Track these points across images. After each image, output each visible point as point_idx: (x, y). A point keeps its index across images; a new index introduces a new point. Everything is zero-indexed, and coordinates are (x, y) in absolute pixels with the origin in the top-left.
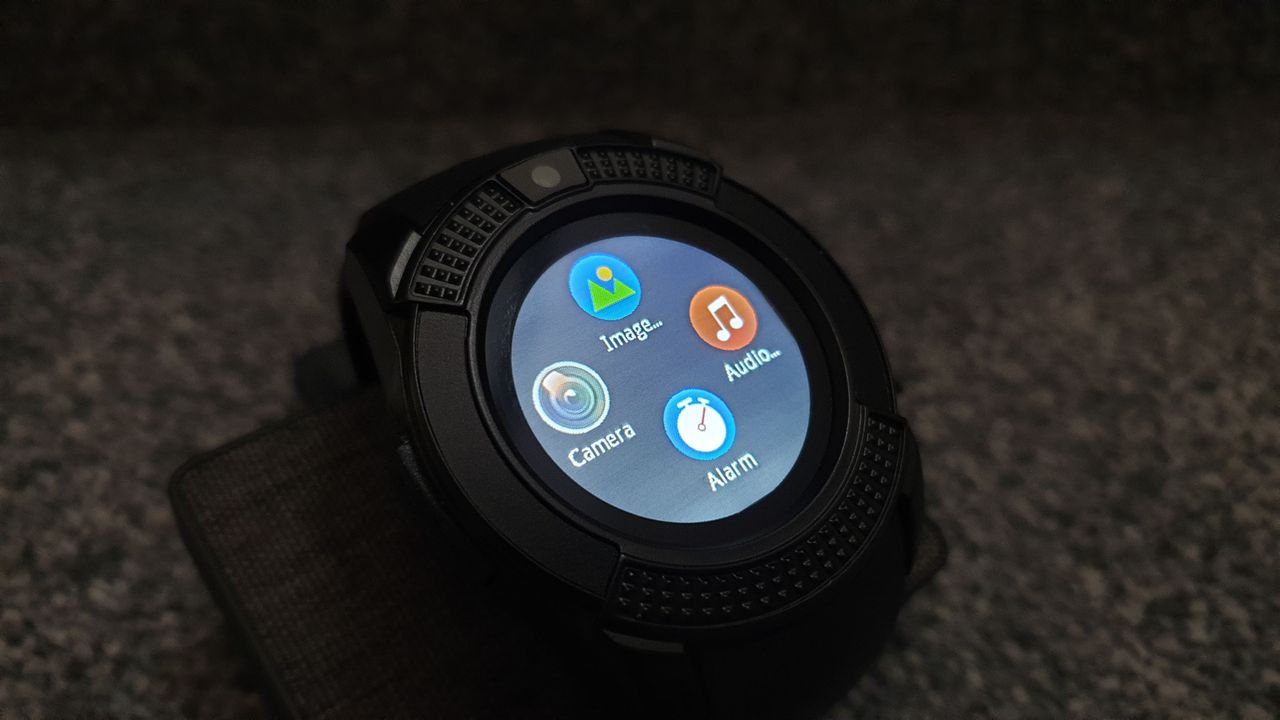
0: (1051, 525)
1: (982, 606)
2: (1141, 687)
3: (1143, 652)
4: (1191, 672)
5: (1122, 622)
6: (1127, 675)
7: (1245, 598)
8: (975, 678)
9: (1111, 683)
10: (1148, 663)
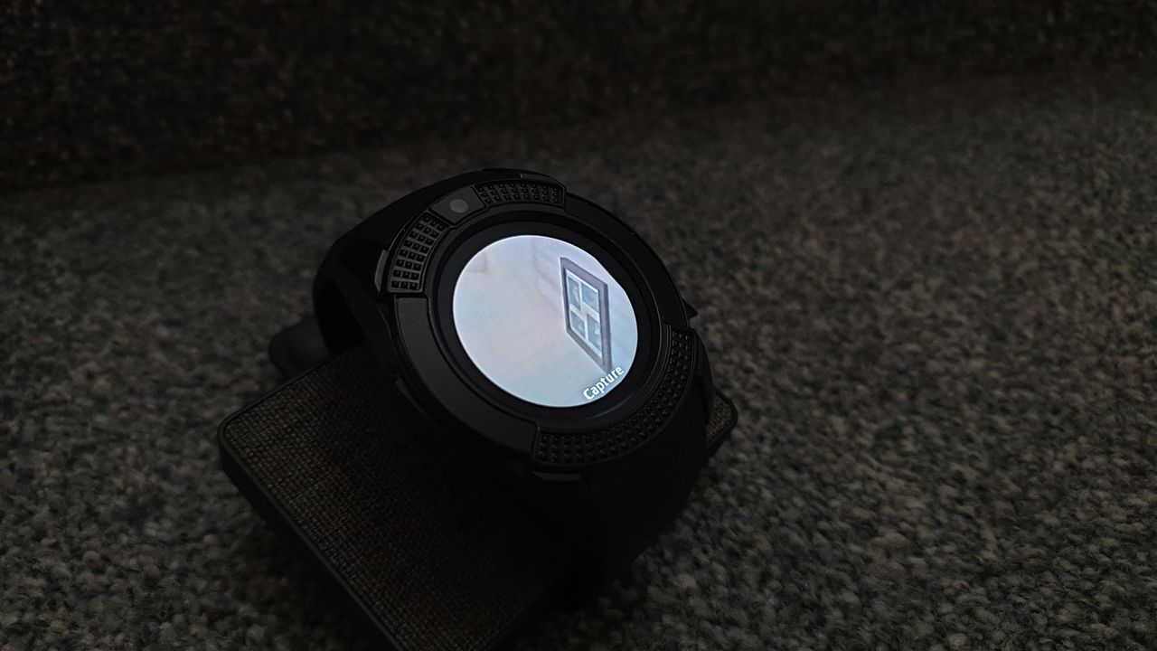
0: (808, 391)
1: (766, 449)
2: (876, 485)
3: (875, 464)
4: (907, 472)
5: (861, 446)
6: (866, 479)
7: (936, 420)
8: (767, 494)
9: (856, 486)
10: (879, 470)
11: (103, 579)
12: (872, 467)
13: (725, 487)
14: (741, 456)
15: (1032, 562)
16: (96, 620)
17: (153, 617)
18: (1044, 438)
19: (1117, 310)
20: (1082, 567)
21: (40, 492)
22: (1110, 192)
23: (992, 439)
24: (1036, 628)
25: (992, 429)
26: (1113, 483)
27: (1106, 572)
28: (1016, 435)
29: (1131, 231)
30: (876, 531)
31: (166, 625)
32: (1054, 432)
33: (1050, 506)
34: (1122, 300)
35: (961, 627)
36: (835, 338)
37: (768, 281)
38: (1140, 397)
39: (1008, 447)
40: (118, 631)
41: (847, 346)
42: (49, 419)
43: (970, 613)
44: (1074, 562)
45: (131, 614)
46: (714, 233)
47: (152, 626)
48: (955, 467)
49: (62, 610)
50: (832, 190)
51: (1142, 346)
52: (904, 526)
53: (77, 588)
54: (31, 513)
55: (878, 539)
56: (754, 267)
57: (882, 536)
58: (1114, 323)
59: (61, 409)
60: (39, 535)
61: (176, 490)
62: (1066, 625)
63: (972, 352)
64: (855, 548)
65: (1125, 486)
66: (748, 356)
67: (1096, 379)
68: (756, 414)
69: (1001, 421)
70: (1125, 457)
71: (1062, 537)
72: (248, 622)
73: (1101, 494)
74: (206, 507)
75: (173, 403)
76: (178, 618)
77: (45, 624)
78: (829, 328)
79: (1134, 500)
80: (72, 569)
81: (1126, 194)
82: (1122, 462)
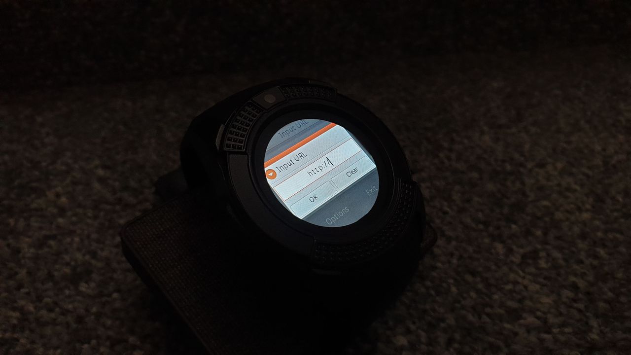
0: (481, 227)
2: (521, 287)
3: (522, 274)
4: (541, 280)
5: (512, 262)
6: (515, 283)
7: (560, 249)
8: (454, 289)
9: (509, 287)
10: (524, 278)
12: (519, 276)
13: (428, 283)
14: (439, 265)
17: (79, 341)
21: (23, 261)
30: (521, 316)
42: (33, 219)
45: (66, 338)
46: (427, 129)
47: (78, 345)
48: (572, 279)
49: (27, 332)
52: (539, 314)
53: (37, 320)
54: (16, 273)
55: (522, 321)
56: (450, 150)
57: (525, 319)
59: (39, 213)
60: (20, 287)
61: (100, 265)
63: (583, 208)
64: (507, 326)
66: (445, 203)
68: (449, 240)
69: (602, 252)
74: (115, 276)
75: (102, 214)
76: (94, 342)
78: (495, 190)
80: (35, 308)
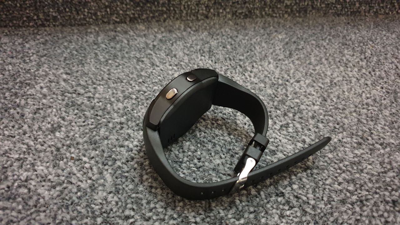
2: (278, 140)
3: (279, 134)
5: (275, 128)
6: (275, 138)
11: (44, 148)
12: (278, 135)
14: (238, 128)
15: (322, 167)
16: (41, 159)
17: (58, 160)
18: (333, 131)
19: (364, 95)
20: (336, 170)
21: (26, 120)
22: (370, 58)
23: (317, 130)
24: (319, 185)
25: (317, 127)
26: (351, 146)
27: (344, 172)
28: (324, 130)
29: (374, 71)
30: (276, 154)
31: (61, 162)
32: (337, 130)
33: (331, 152)
34: (366, 92)
35: (297, 183)
36: (273, 96)
37: (255, 77)
38: (365, 122)
39: (321, 133)
40: (48, 162)
41: (276, 98)
42: (28, 100)
43: (301, 179)
44: (334, 168)
45: (52, 158)
46: (240, 60)
47: (57, 162)
48: (303, 137)
49: (31, 155)
50: (280, 49)
51: (369, 107)
52: (285, 153)
53: (36, 149)
54: (23, 126)
56: (251, 72)
58: (362, 99)
59: (32, 97)
60: (25, 133)
62: (327, 185)
63: (316, 104)
64: (268, 157)
65: (354, 147)
67: (353, 115)
70: (356, 139)
71: (332, 161)
72: (85, 163)
73: (347, 149)
76: (65, 160)
77: (26, 158)
78: (272, 93)
79: (356, 152)
80: (34, 144)
81: (375, 59)
82: (355, 141)
